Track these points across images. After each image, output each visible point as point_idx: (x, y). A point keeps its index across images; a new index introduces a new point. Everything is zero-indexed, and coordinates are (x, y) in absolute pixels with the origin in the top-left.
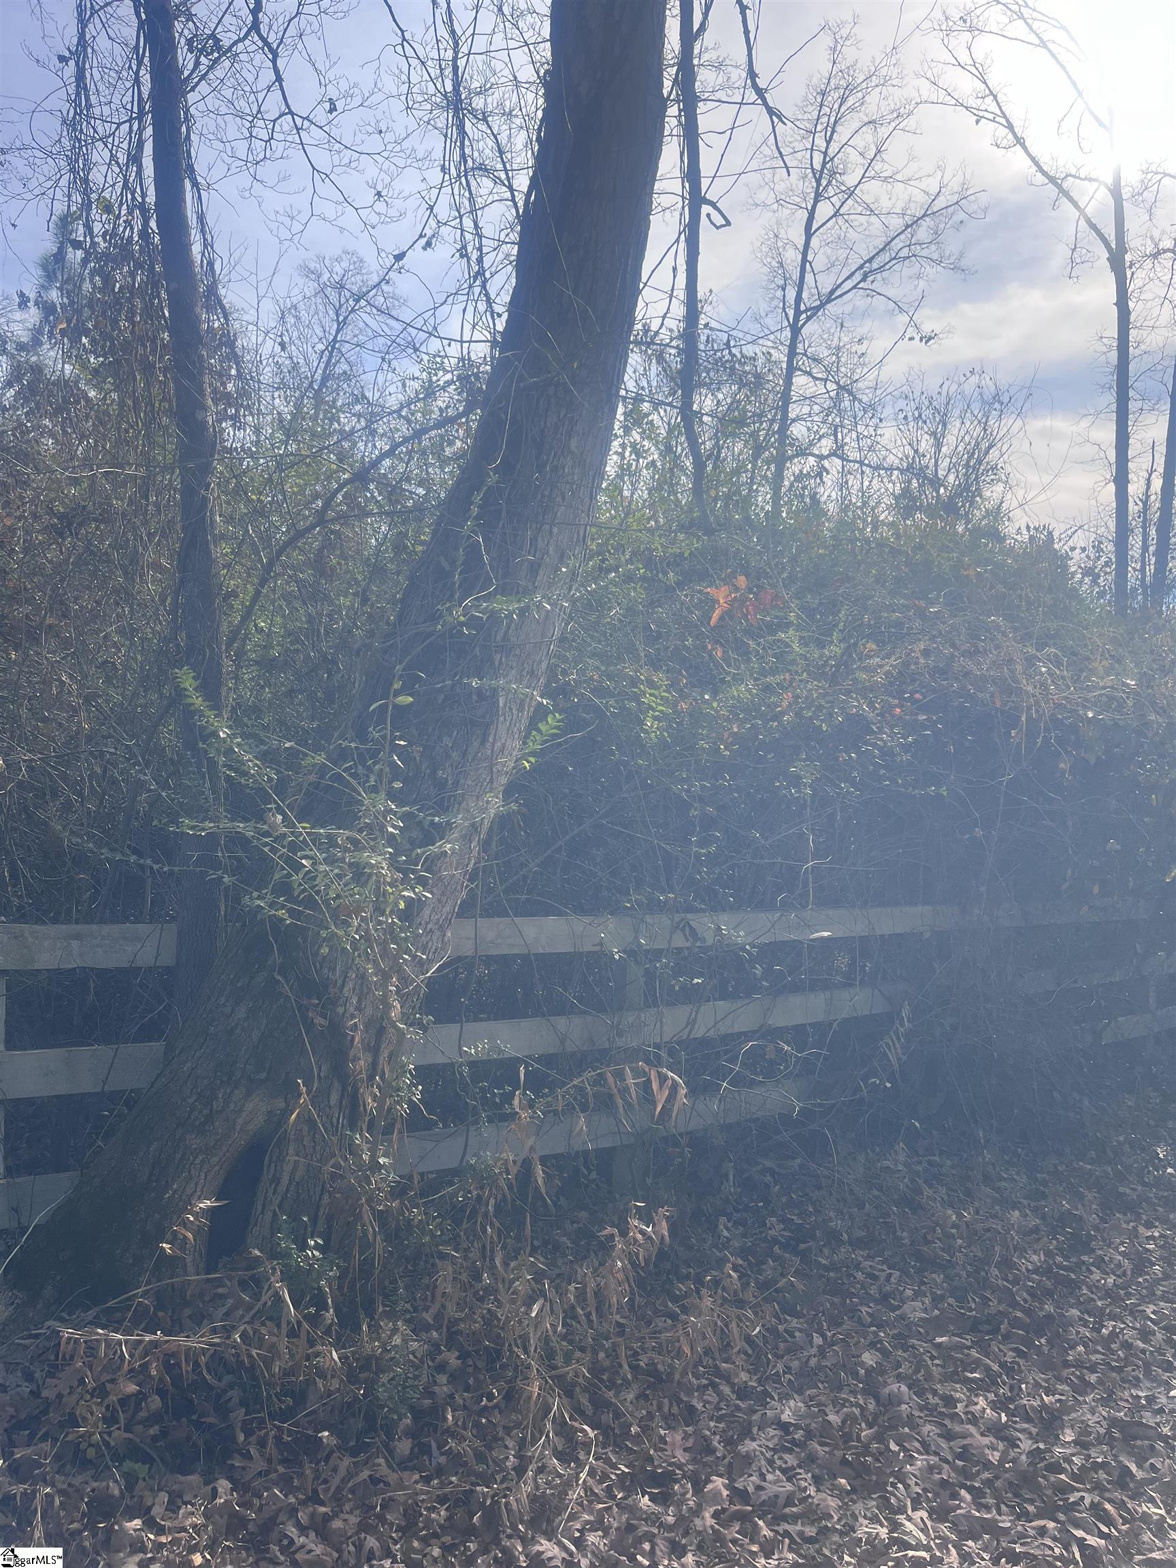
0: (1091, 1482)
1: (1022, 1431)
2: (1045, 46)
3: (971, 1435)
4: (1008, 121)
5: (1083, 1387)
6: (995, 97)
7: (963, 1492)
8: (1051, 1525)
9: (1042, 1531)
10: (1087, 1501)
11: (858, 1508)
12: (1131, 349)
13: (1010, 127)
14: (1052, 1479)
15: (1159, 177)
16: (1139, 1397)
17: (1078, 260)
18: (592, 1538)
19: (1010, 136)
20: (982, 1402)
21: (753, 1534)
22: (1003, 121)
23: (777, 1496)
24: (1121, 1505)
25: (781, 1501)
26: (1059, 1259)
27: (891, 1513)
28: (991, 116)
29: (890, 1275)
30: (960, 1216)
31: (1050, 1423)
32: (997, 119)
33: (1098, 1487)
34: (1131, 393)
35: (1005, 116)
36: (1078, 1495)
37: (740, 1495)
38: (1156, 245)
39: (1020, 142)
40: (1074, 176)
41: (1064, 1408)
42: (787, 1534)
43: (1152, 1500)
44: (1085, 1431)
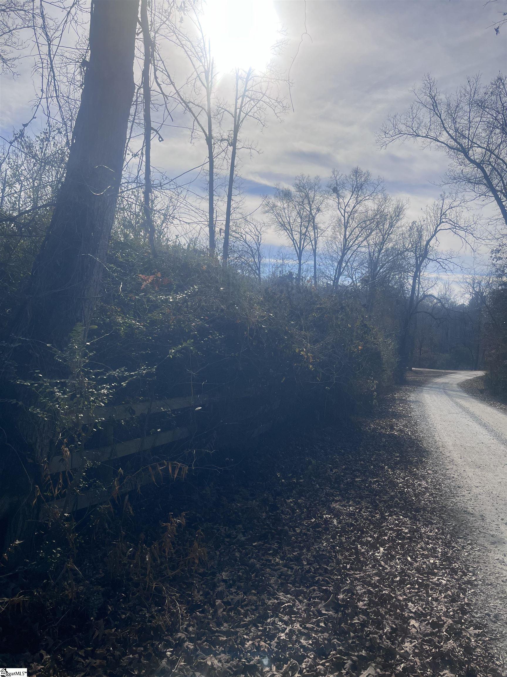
0: (318, 573)
1: (292, 564)
2: (183, 47)
3: (281, 568)
4: (168, 73)
5: (301, 549)
6: (163, 62)
7: (289, 585)
8: (316, 588)
9: (314, 590)
10: (321, 579)
11: (263, 597)
12: (214, 176)
13: (169, 76)
14: (309, 575)
15: (223, 110)
16: (316, 548)
17: (194, 137)
18: (191, 629)
19: (168, 80)
20: (277, 560)
21: (239, 613)
22: (166, 73)
23: (238, 601)
24: (330, 578)
25: (240, 601)
26: (270, 513)
27: (273, 595)
28: (161, 70)
29: (225, 528)
30: (237, 505)
31: (298, 560)
32: (163, 71)
33: (321, 575)
34: (214, 193)
35: (167, 72)
36: (318, 578)
37: (227, 603)
38: (222, 137)
39: (172, 83)
40: (193, 103)
41: (300, 555)
42: (248, 610)
43: (336, 574)
44: (308, 560)
